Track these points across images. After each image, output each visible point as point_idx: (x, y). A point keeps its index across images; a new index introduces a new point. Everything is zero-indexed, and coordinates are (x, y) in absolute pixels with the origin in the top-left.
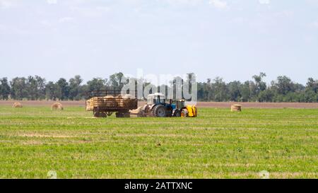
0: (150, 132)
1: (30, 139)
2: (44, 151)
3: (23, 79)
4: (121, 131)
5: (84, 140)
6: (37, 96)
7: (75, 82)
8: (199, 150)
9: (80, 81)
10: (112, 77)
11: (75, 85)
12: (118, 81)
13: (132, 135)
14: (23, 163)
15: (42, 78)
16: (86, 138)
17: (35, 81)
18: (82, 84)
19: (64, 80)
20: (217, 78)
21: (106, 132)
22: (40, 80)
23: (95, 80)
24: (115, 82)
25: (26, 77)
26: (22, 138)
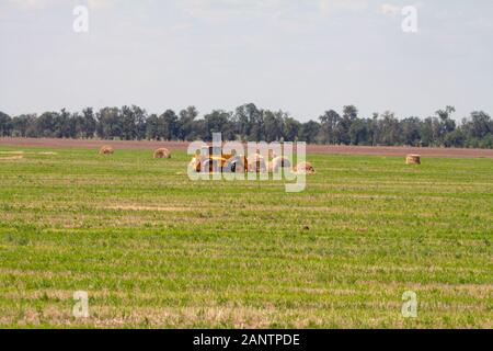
0: (293, 202)
1: (125, 212)
2: (146, 237)
3: (116, 110)
5: (201, 216)
6: (134, 134)
7: (188, 115)
9: (194, 115)
10: (240, 109)
11: (187, 120)
12: (248, 115)
13: (268, 208)
14: (118, 261)
15: (142, 108)
16: (204, 211)
17: (131, 114)
18: (197, 118)
19: (172, 113)
20: (387, 113)
21: (231, 202)
22: (139, 111)
23: (216, 113)
24: (243, 117)
25: (120, 108)
26: (114, 213)
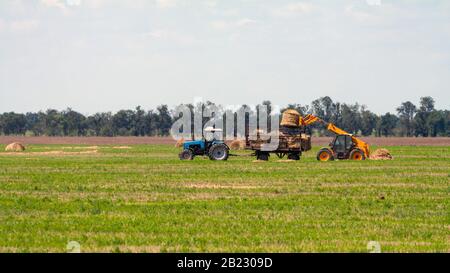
0: (369, 180)
1: (200, 191)
2: (220, 208)
4: (328, 179)
5: (277, 192)
8: (440, 206)
10: (316, 103)
12: (324, 109)
13: (345, 185)
14: (191, 225)
16: (280, 188)
21: (307, 181)
26: (189, 191)
